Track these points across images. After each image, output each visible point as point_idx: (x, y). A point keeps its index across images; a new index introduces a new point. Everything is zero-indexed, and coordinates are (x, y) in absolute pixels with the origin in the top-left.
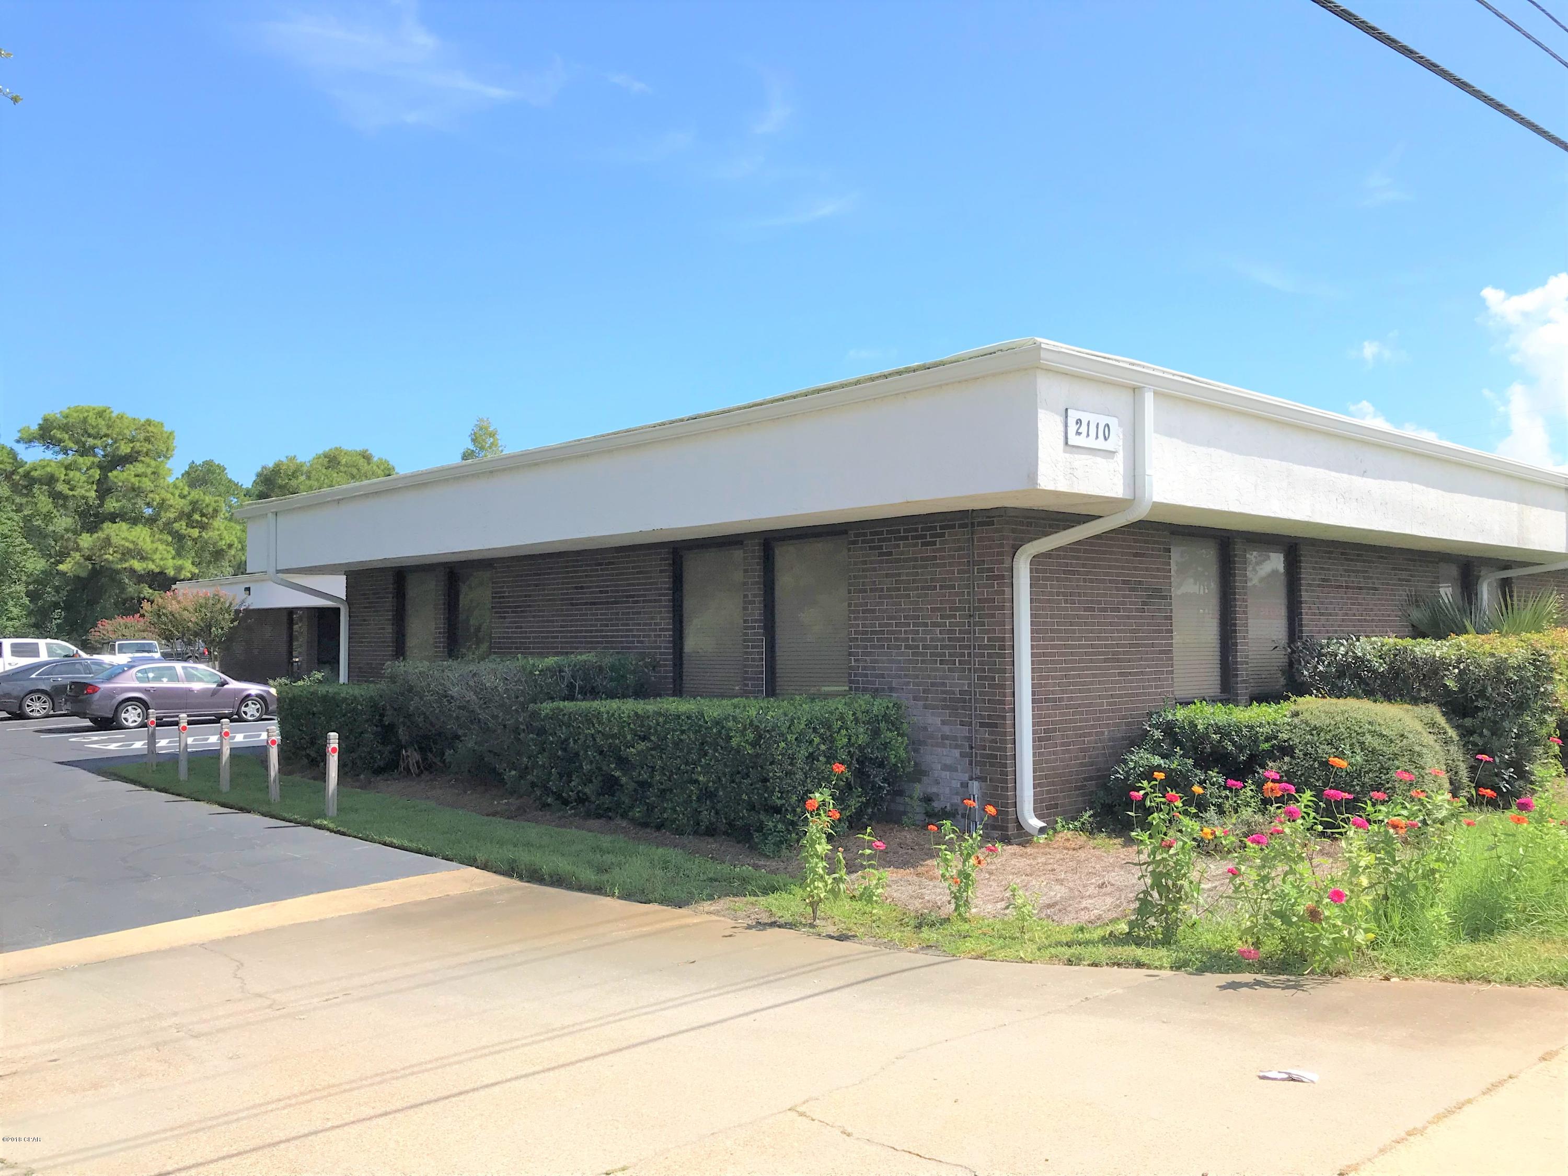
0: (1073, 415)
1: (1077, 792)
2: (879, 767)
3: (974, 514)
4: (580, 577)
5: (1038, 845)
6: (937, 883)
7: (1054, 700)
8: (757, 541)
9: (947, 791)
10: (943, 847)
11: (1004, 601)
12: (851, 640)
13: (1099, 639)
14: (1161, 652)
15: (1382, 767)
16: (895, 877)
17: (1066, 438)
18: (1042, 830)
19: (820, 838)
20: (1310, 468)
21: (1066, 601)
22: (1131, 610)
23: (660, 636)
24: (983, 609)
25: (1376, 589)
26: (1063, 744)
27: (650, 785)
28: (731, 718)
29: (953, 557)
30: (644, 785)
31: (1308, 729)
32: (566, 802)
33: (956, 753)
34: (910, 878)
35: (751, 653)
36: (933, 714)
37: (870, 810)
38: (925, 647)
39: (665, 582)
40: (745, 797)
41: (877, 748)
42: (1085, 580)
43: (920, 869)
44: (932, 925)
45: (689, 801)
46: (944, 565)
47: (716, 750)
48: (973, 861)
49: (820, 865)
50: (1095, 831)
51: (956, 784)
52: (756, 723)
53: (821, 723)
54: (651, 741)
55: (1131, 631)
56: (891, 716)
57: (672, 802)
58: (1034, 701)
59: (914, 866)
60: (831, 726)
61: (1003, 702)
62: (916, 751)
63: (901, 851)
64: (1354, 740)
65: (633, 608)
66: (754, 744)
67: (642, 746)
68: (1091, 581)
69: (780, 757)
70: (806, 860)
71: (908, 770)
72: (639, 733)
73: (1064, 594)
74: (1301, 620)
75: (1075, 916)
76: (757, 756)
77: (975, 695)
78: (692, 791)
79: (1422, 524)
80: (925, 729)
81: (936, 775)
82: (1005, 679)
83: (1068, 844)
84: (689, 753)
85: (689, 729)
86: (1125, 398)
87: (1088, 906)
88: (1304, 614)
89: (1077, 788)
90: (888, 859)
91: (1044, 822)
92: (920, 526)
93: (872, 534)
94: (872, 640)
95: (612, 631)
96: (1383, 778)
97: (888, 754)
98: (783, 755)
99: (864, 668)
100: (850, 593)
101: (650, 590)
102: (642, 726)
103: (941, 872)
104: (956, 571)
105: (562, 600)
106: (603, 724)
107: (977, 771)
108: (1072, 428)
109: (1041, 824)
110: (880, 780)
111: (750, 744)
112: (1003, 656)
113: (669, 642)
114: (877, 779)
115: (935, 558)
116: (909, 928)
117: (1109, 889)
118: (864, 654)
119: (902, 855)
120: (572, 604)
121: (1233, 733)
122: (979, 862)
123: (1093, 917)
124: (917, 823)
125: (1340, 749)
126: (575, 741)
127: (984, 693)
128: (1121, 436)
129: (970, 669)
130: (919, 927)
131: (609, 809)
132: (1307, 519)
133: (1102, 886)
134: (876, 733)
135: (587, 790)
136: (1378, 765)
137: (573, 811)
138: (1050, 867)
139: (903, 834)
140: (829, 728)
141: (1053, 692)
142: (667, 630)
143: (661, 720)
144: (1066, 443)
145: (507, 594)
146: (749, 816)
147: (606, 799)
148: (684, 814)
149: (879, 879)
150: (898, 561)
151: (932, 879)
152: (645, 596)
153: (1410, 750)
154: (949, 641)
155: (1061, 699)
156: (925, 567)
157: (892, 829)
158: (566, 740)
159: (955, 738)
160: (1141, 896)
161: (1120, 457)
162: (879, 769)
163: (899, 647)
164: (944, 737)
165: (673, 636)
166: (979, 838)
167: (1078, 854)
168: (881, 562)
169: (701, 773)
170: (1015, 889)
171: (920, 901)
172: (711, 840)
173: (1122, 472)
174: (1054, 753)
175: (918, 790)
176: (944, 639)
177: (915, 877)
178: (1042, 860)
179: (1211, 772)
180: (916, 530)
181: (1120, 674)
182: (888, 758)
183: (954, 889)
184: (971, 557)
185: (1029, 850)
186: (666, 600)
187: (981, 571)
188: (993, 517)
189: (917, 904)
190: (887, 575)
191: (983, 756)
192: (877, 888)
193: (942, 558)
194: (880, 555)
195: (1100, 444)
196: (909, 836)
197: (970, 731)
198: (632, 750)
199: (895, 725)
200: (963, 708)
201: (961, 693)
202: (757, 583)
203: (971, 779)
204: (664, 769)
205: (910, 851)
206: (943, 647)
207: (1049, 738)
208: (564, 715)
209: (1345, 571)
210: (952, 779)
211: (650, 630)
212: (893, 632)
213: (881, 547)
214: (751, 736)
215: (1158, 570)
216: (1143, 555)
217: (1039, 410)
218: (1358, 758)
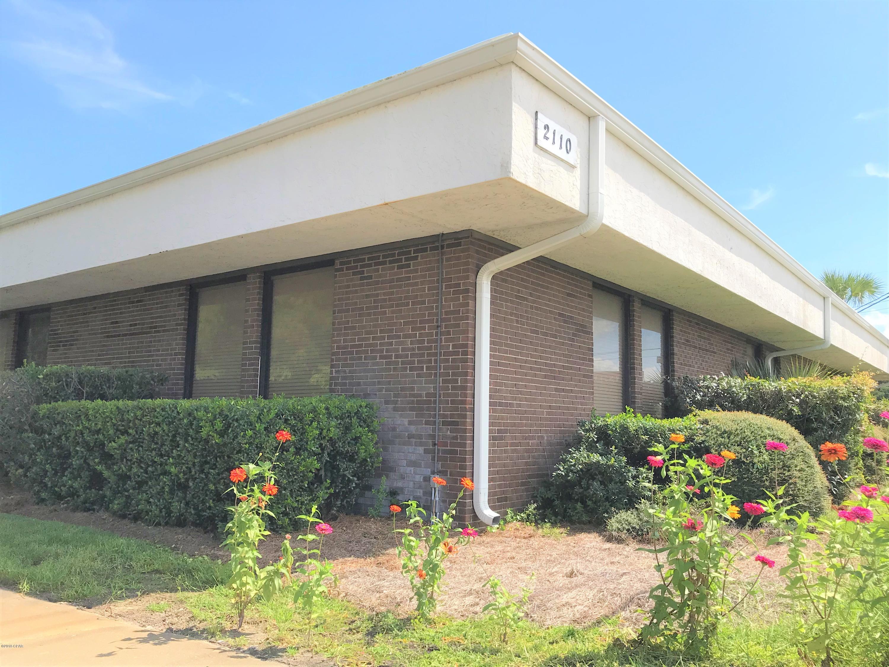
0: (543, 120)
1: (523, 488)
2: (350, 461)
3: (444, 238)
4: (117, 314)
5: (493, 535)
6: (397, 573)
7: (506, 405)
8: (258, 274)
9: (411, 484)
10: (407, 531)
11: (468, 311)
12: (333, 354)
13: (541, 358)
14: (584, 376)
15: (784, 466)
16: (353, 567)
17: (536, 139)
18: (495, 520)
19: (250, 520)
20: (702, 234)
21: (517, 322)
22: (564, 338)
23: (174, 359)
24: (449, 320)
25: (715, 353)
26: (512, 445)
27: (129, 478)
28: (202, 408)
29: (424, 276)
30: (124, 478)
31: (719, 432)
32: (59, 497)
33: (421, 450)
34: (369, 569)
35: (248, 370)
36: (401, 416)
37: (339, 503)
38: (397, 357)
39: (181, 314)
40: (212, 487)
41: (349, 443)
42: (532, 307)
43: (381, 559)
44: (388, 630)
45: (161, 492)
46: (416, 284)
47: (186, 441)
48: (441, 548)
49: (250, 554)
50: (539, 522)
51: (419, 478)
52: (226, 412)
53: (294, 414)
54: (129, 434)
55: (564, 355)
56: (363, 413)
57: (147, 494)
58: (491, 404)
59: (375, 555)
60: (303, 418)
61: (464, 402)
62: (385, 449)
63: (364, 540)
64: (759, 442)
65: (155, 337)
66: (222, 434)
67: (123, 439)
68: (537, 308)
69: (247, 446)
70: (232, 548)
71: (376, 465)
72: (120, 428)
73: (516, 315)
74: (673, 366)
75: (558, 614)
76: (225, 445)
77: (440, 397)
78: (165, 482)
79: (760, 297)
80: (394, 429)
81: (402, 471)
82: (466, 381)
83: (518, 533)
84: (163, 445)
85: (163, 421)
86: (583, 122)
87: (570, 600)
88: (675, 362)
89: (523, 484)
90: (350, 548)
91: (498, 513)
92: (397, 252)
93: (355, 261)
94: (351, 353)
95: (139, 357)
96: (786, 474)
97: (359, 449)
98: (250, 444)
99: (344, 378)
100: (334, 313)
101: (169, 321)
102: (122, 420)
103: (403, 562)
104: (426, 289)
105: (102, 333)
106: (90, 420)
107: (439, 466)
108: (541, 132)
109: (495, 514)
110: (349, 473)
111: (218, 433)
112: (466, 361)
113: (182, 364)
114: (346, 473)
115: (409, 278)
116: (360, 636)
117: (580, 579)
118: (344, 366)
119: (365, 544)
120: (108, 337)
121: (659, 435)
122: (450, 550)
123: (578, 615)
124: (382, 514)
125: (750, 449)
126: (67, 439)
127: (448, 395)
128: (579, 156)
129: (436, 374)
130: (372, 633)
131: (93, 503)
132: (699, 272)
133: (571, 575)
134: (347, 429)
135: (76, 485)
136: (781, 464)
137: (65, 505)
138: (509, 555)
139: (368, 524)
140: (301, 420)
141: (505, 398)
142: (180, 354)
143: (139, 413)
144: (536, 143)
145: (60, 331)
146: (215, 506)
147: (92, 494)
148: (157, 505)
149: (321, 573)
150: (377, 283)
151: (393, 568)
152: (165, 326)
153: (802, 452)
154: (419, 350)
155: (511, 405)
156: (400, 286)
157: (358, 521)
158: (59, 438)
159: (420, 437)
160: (658, 593)
161: (578, 172)
162: (349, 463)
163: (375, 358)
164: (410, 436)
165: (186, 359)
166: (451, 520)
167: (531, 543)
168: (362, 285)
169: (173, 464)
170: (496, 584)
171: (378, 595)
172: (180, 530)
173: (579, 188)
174: (506, 451)
175: (384, 484)
176: (413, 349)
177: (375, 567)
178: (499, 548)
179: (642, 469)
180: (393, 255)
181: (556, 390)
182: (357, 453)
183: (418, 582)
184: (440, 275)
185: (484, 538)
186: (181, 330)
187: (448, 287)
188: (461, 239)
189: (374, 600)
190: (367, 296)
191: (445, 452)
192: (319, 586)
193: (415, 278)
194: (362, 279)
195: (562, 153)
196: (373, 526)
197: (434, 430)
198: (113, 443)
199: (365, 422)
200: (428, 409)
201: (428, 395)
202: (255, 310)
203: (433, 473)
204: (141, 462)
205: (373, 540)
206: (412, 355)
207: (501, 438)
208: (58, 414)
209: (699, 336)
210: (415, 473)
211: (167, 355)
212: (371, 345)
213: (363, 272)
214: (219, 425)
215: (583, 310)
216: (574, 296)
217: (514, 103)
218: (765, 457)
